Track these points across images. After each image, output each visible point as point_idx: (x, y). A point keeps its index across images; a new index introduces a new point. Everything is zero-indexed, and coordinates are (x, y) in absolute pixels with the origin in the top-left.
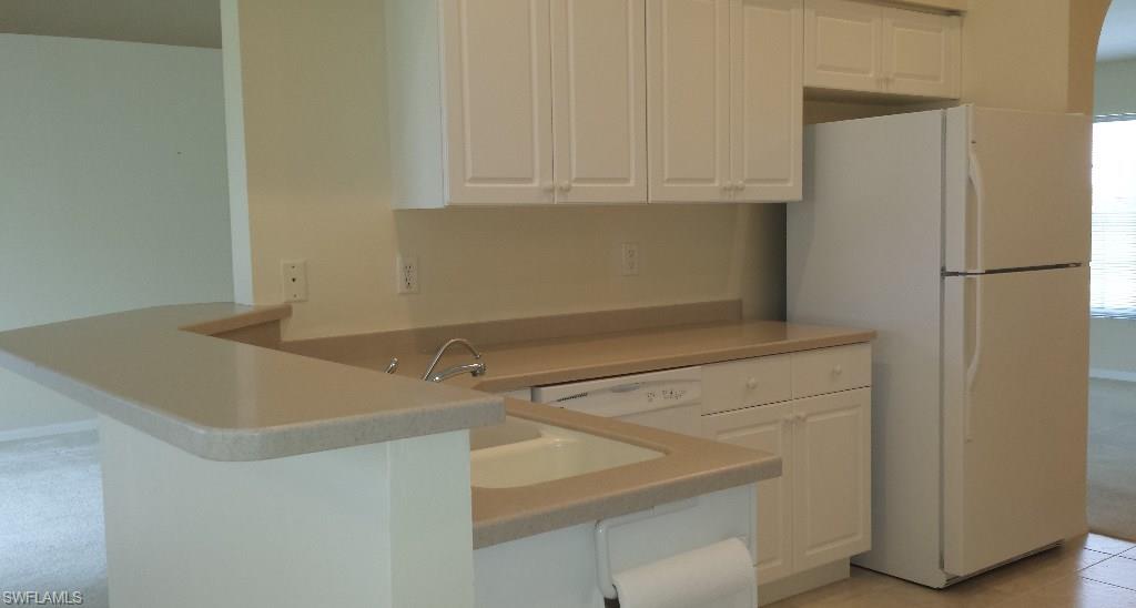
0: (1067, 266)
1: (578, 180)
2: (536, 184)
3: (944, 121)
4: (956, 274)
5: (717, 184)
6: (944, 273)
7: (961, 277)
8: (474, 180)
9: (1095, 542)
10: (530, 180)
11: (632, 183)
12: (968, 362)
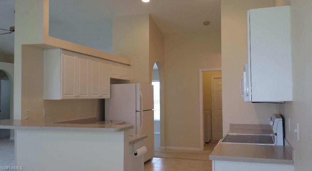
0: (150, 110)
1: (80, 94)
2: (74, 95)
3: (136, 85)
4: (138, 111)
5: (99, 95)
6: (136, 111)
7: (139, 112)
8: (66, 94)
9: (154, 158)
10: (73, 94)
11: (87, 95)
12: (140, 127)
